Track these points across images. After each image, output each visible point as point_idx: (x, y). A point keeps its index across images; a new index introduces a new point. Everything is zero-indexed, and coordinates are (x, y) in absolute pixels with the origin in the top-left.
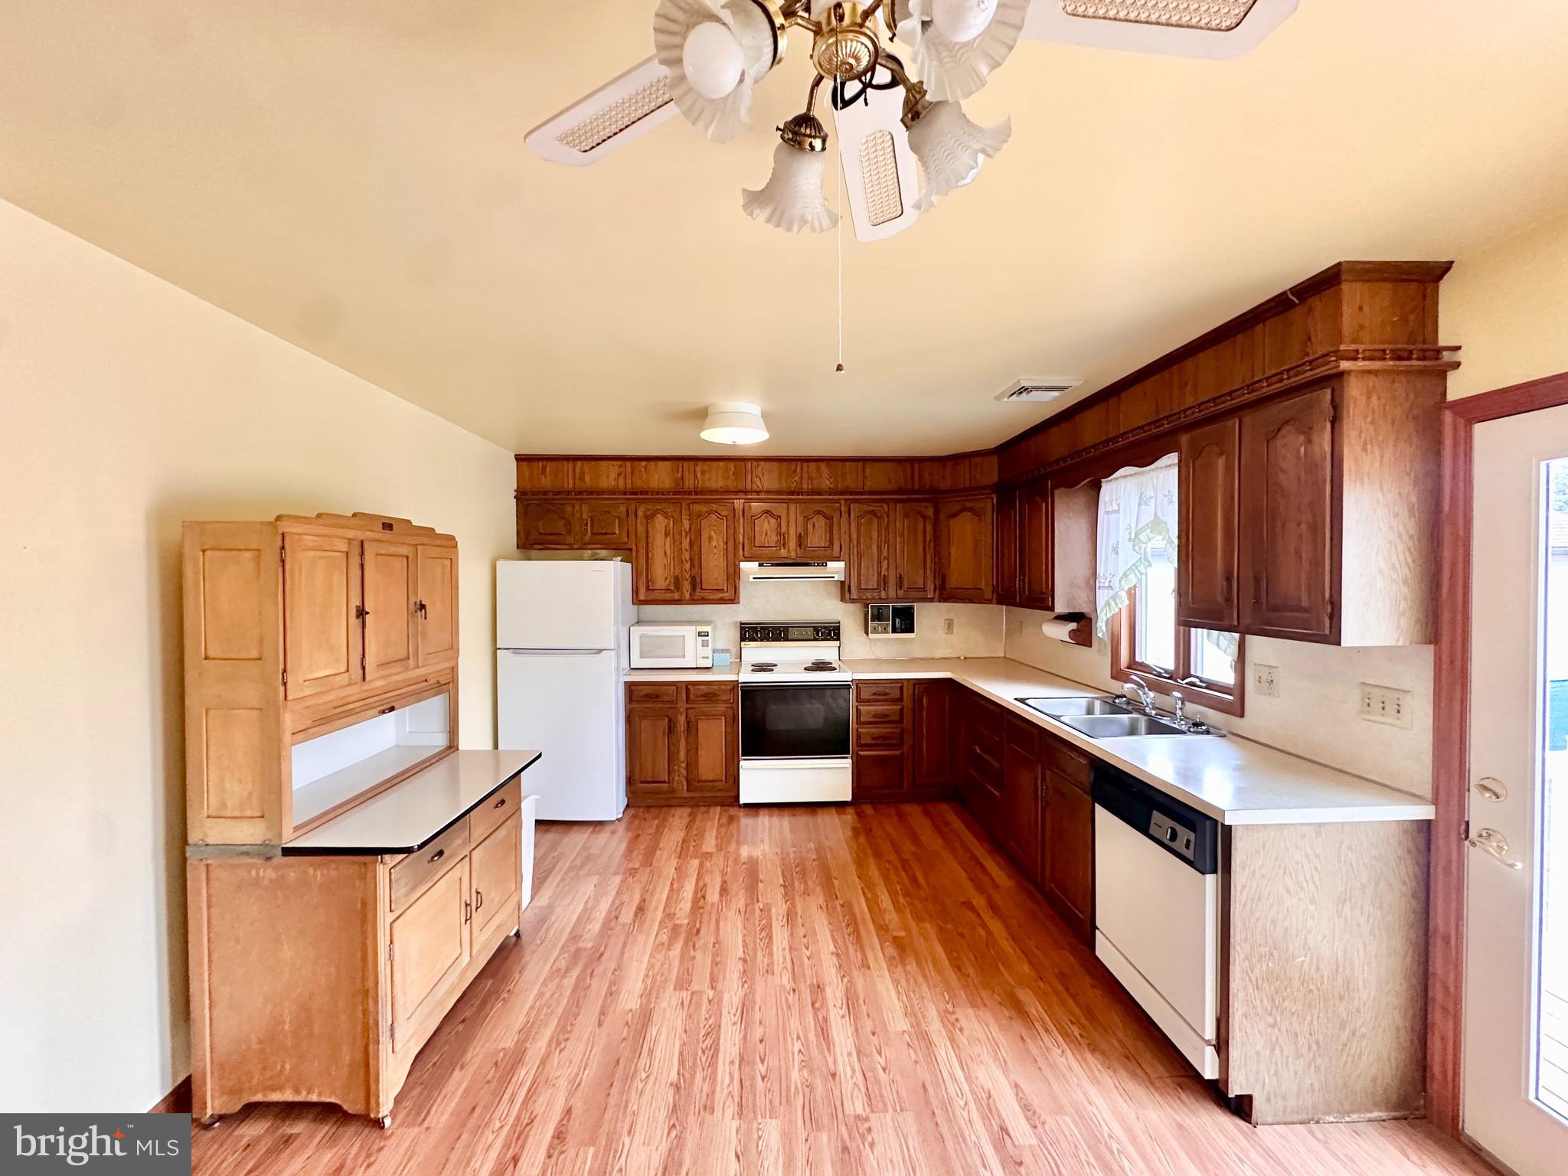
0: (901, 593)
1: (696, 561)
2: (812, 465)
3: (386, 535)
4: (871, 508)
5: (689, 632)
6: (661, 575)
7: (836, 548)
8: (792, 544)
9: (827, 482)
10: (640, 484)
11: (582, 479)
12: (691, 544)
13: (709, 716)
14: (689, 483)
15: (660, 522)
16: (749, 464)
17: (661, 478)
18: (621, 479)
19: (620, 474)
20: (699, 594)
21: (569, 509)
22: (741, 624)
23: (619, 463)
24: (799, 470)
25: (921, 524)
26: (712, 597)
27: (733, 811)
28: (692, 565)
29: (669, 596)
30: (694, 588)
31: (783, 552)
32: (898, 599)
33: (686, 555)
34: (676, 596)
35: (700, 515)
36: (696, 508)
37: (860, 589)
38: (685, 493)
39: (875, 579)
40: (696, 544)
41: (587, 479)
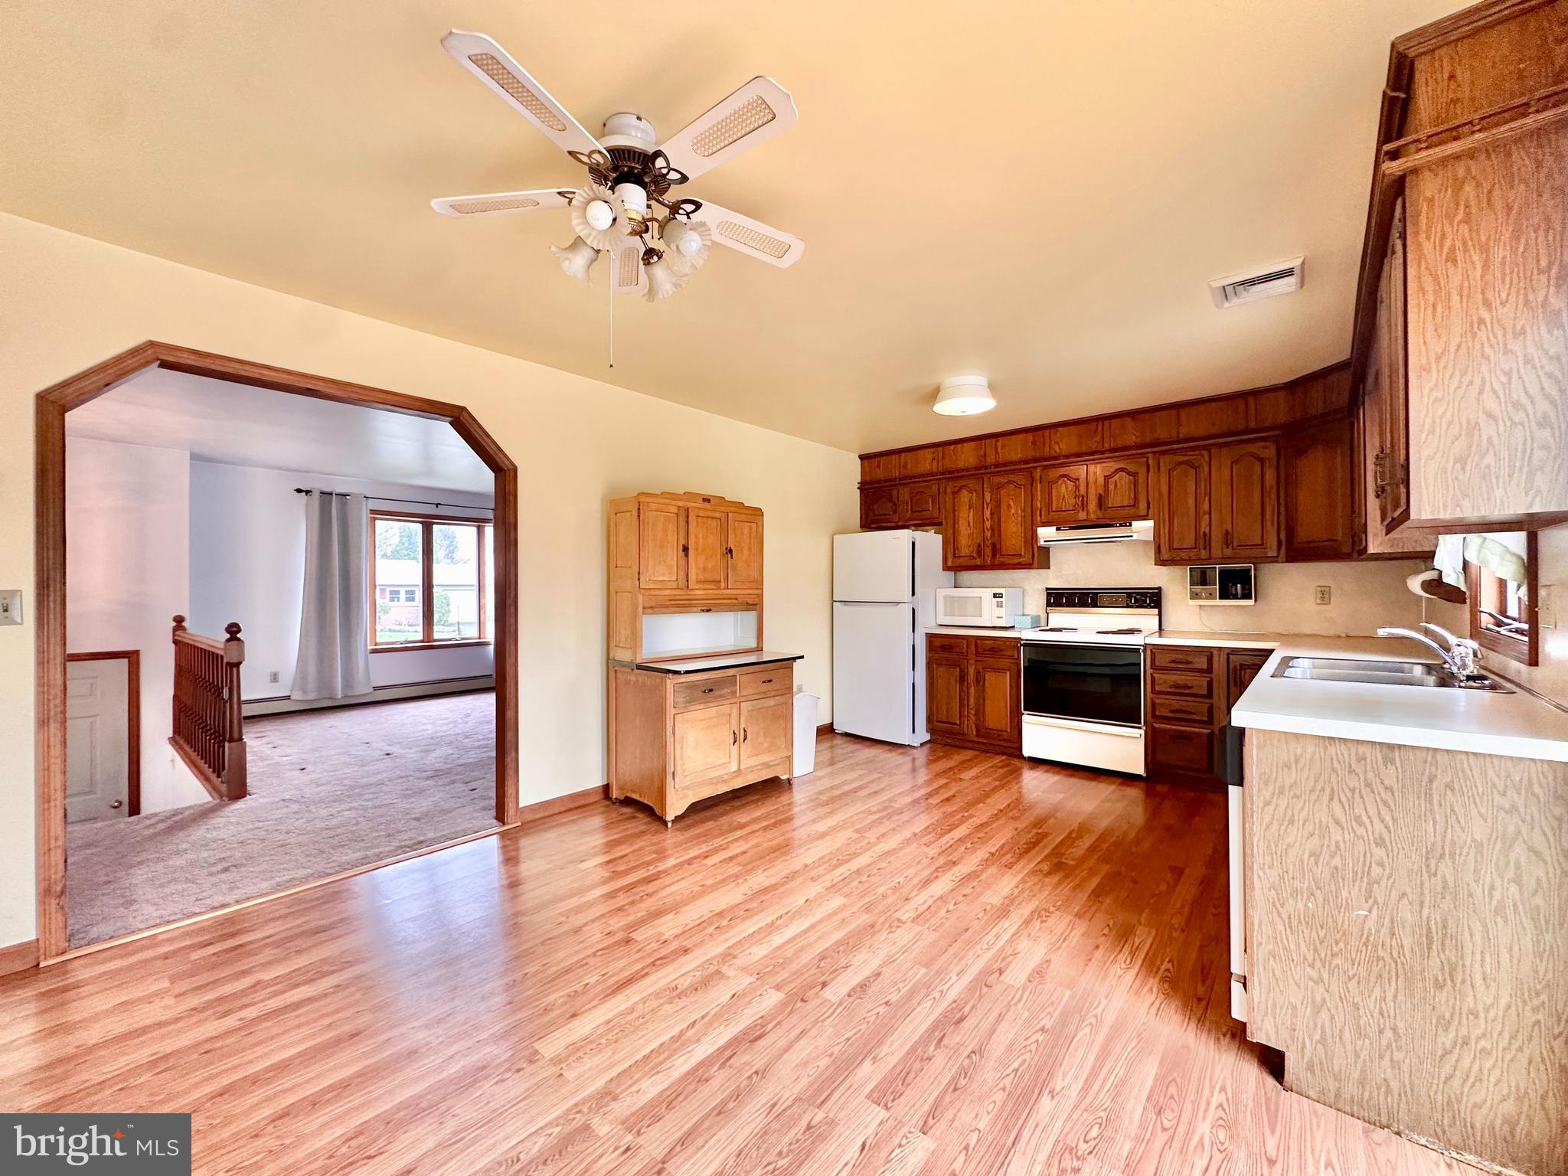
0: (1228, 552)
1: (997, 529)
2: (1116, 422)
3: (706, 505)
4: (1185, 458)
5: (986, 594)
6: (965, 545)
7: (1143, 505)
8: (1093, 505)
9: (1134, 438)
10: (949, 464)
11: (905, 467)
12: (992, 513)
13: (995, 670)
14: (991, 459)
15: (965, 496)
16: (1047, 432)
17: (967, 458)
18: (935, 463)
19: (934, 459)
20: (998, 559)
21: (895, 492)
22: (1047, 589)
23: (933, 450)
24: (1100, 428)
25: (1257, 468)
26: (1011, 562)
27: (1017, 762)
28: (993, 535)
29: (972, 562)
30: (994, 555)
31: (1082, 515)
32: (1224, 559)
33: (988, 524)
34: (978, 562)
35: (999, 487)
36: (997, 479)
37: (1171, 549)
38: (986, 467)
39: (1193, 537)
40: (996, 513)
41: (909, 466)
